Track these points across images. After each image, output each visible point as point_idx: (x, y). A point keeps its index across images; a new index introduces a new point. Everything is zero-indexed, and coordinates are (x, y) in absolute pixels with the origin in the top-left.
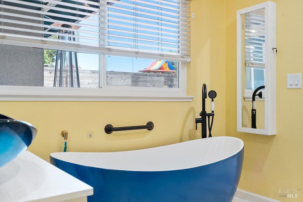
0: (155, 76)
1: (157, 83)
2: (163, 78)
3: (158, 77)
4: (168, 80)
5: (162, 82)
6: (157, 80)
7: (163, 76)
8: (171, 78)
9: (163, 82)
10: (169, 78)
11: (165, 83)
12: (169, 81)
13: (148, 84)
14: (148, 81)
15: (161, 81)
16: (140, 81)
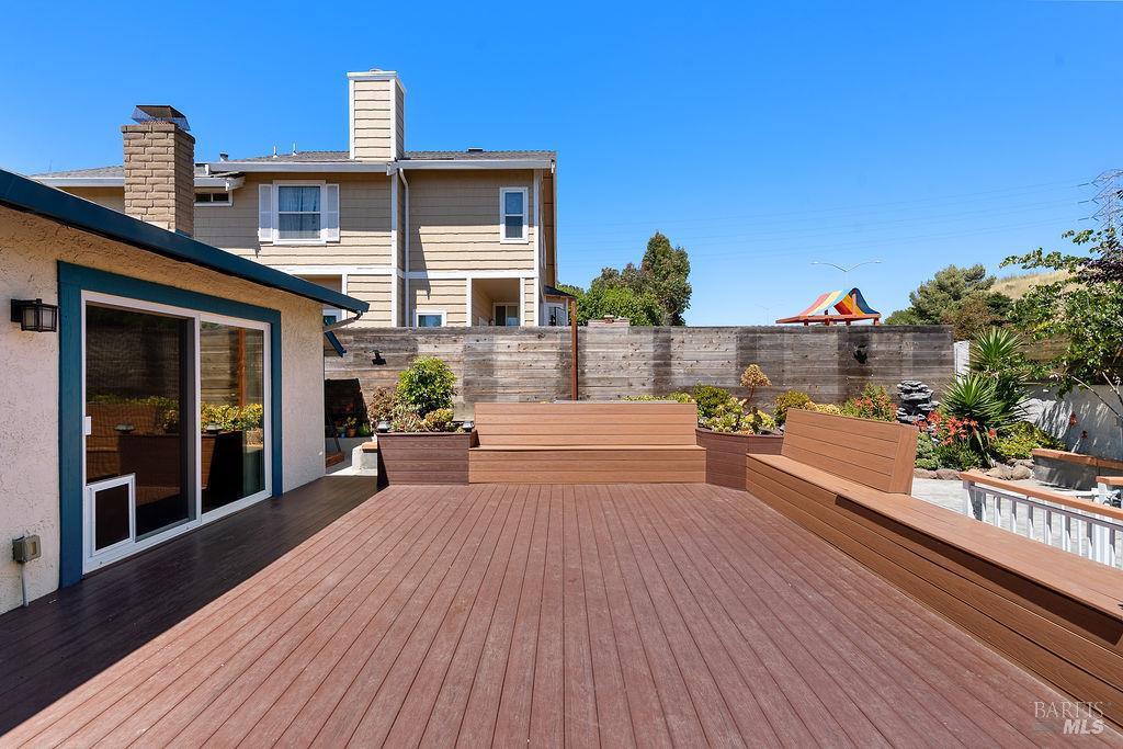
1: (815, 349)
2: (834, 337)
5: (831, 347)
6: (815, 344)
7: (833, 332)
8: (859, 336)
9: (836, 348)
11: (840, 349)
12: (857, 345)
13: (785, 353)
14: (785, 346)
15: (827, 345)
16: (761, 347)
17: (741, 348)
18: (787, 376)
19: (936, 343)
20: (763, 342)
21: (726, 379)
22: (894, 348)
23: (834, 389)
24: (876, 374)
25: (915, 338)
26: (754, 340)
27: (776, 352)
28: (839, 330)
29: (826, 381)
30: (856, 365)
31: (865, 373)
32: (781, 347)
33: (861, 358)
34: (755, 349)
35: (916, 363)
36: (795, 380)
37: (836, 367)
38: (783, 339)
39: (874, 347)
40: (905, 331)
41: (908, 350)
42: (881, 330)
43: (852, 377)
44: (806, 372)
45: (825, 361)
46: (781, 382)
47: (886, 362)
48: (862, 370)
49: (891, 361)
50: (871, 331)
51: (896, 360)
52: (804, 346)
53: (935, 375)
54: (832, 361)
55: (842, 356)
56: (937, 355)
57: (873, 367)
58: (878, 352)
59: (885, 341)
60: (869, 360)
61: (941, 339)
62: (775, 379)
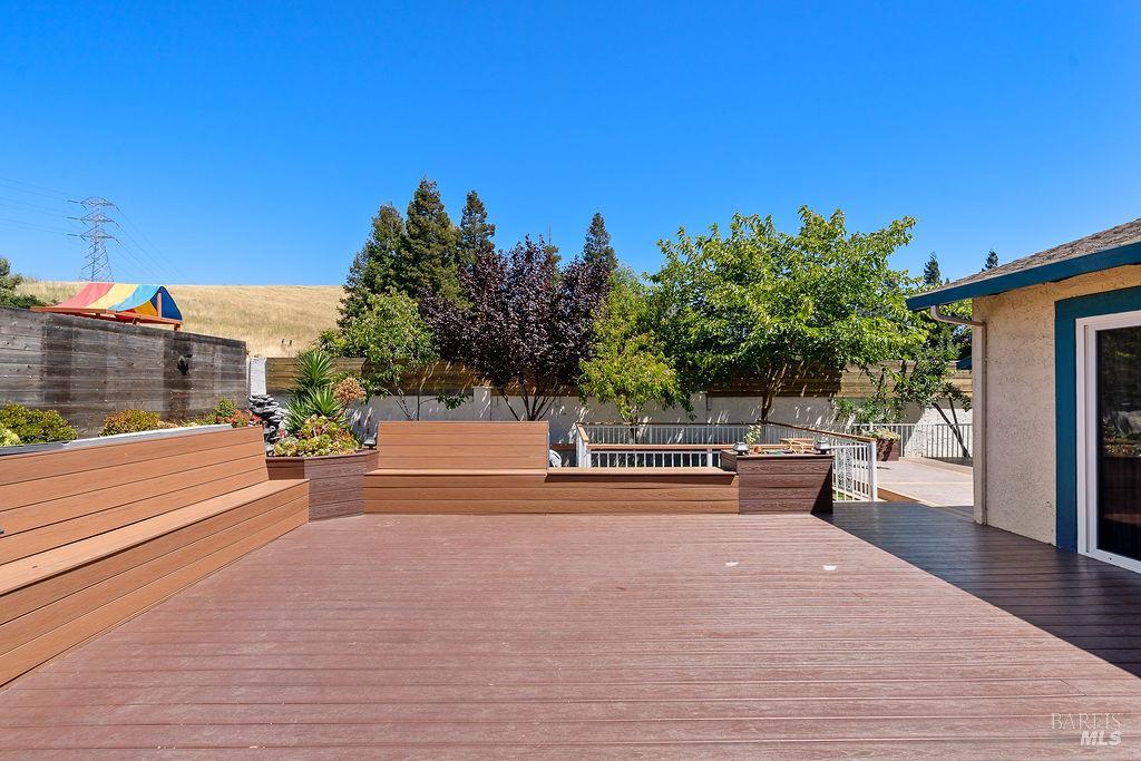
0: (134, 334)
1: (142, 355)
2: (161, 342)
3: (143, 338)
4: (175, 348)
5: (158, 354)
6: (142, 348)
7: (159, 336)
8: (183, 343)
9: (162, 356)
10: (179, 343)
11: (165, 357)
12: (180, 353)
13: (108, 357)
14: (108, 348)
15: (154, 352)
16: (78, 347)
17: (50, 346)
18: (110, 390)
19: (236, 358)
20: (81, 341)
21: (24, 394)
22: (208, 360)
23: (159, 405)
24: (195, 387)
25: (223, 351)
26: (68, 335)
27: (96, 356)
28: (166, 335)
29: (152, 396)
30: (179, 378)
31: (186, 386)
32: (103, 350)
33: (184, 368)
34: (70, 349)
35: (224, 376)
36: (117, 395)
37: (161, 378)
38: (106, 339)
39: (196, 358)
40: (217, 344)
41: (219, 363)
42: (199, 339)
43: (175, 391)
44: (132, 384)
45: (152, 371)
46: (102, 397)
47: (202, 375)
48: (184, 382)
49: (206, 373)
50: (193, 340)
51: (209, 373)
52: (131, 350)
53: (236, 389)
54: (157, 371)
55: (167, 365)
56: (236, 369)
57: (193, 379)
58: (197, 364)
59: (203, 352)
60: (190, 371)
61: (239, 353)
62: (95, 395)
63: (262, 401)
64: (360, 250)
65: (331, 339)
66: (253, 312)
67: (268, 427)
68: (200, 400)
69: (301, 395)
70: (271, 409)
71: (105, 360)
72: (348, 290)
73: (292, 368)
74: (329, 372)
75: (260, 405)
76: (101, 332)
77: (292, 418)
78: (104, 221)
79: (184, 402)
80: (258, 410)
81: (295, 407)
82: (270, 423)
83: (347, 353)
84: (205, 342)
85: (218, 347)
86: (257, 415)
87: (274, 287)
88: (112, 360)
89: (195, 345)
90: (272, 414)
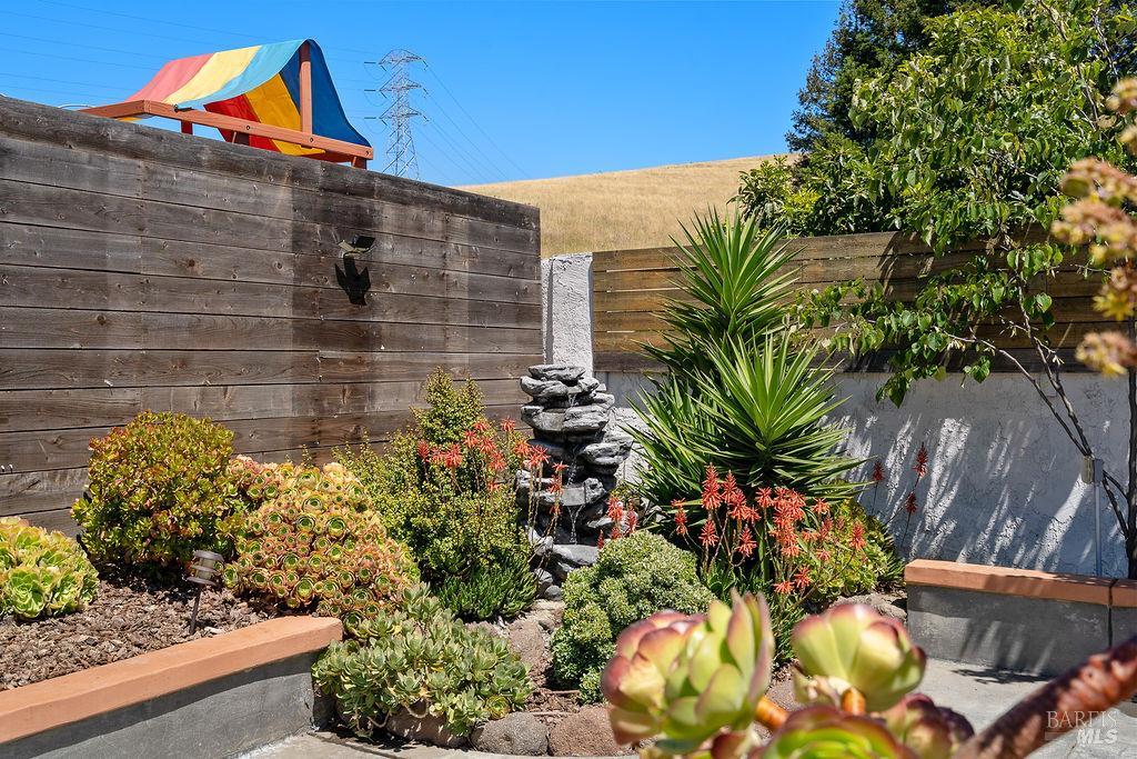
0: (196, 164)
1: (221, 236)
2: (282, 195)
3: (225, 182)
4: (326, 216)
5: (273, 233)
6: (220, 212)
7: (279, 176)
8: (352, 201)
9: (286, 241)
10: (339, 202)
11: (297, 245)
12: (343, 235)
13: (110, 239)
14: (111, 209)
15: (259, 225)
18: (121, 343)
19: (512, 255)
22: (429, 258)
23: (280, 401)
24: (392, 341)
25: (474, 234)
27: (73, 234)
28: (297, 173)
29: (257, 369)
30: (341, 311)
31: (363, 339)
32: (95, 212)
33: (355, 282)
35: (478, 310)
36: (145, 363)
37: (286, 312)
38: (102, 177)
39: (389, 250)
40: (453, 209)
41: (460, 271)
42: (403, 192)
43: (330, 353)
44: (191, 328)
45: (254, 289)
46: (95, 372)
47: (412, 303)
48: (355, 327)
49: (422, 300)
50: (382, 195)
51: (433, 300)
52: (182, 215)
53: (513, 350)
54: (274, 289)
55: (302, 271)
56: (514, 290)
57: (384, 317)
58: (396, 269)
59: (412, 235)
60: (375, 293)
61: (521, 242)
62: (68, 363)
63: (560, 388)
64: (821, 50)
65: (777, 193)
66: (621, 218)
67: (579, 480)
68: (407, 386)
69: (688, 367)
70: (587, 417)
71: (102, 245)
72: (796, 144)
73: (663, 283)
74: (772, 287)
75: (555, 402)
76: (83, 154)
77: (659, 447)
78: (409, 87)
79: (360, 388)
80: (548, 420)
81: (666, 412)
82: (590, 470)
83: (821, 224)
84: (418, 201)
85: (460, 221)
86: (542, 436)
87: (656, 169)
88: (123, 247)
89: (388, 213)
90: (595, 434)
